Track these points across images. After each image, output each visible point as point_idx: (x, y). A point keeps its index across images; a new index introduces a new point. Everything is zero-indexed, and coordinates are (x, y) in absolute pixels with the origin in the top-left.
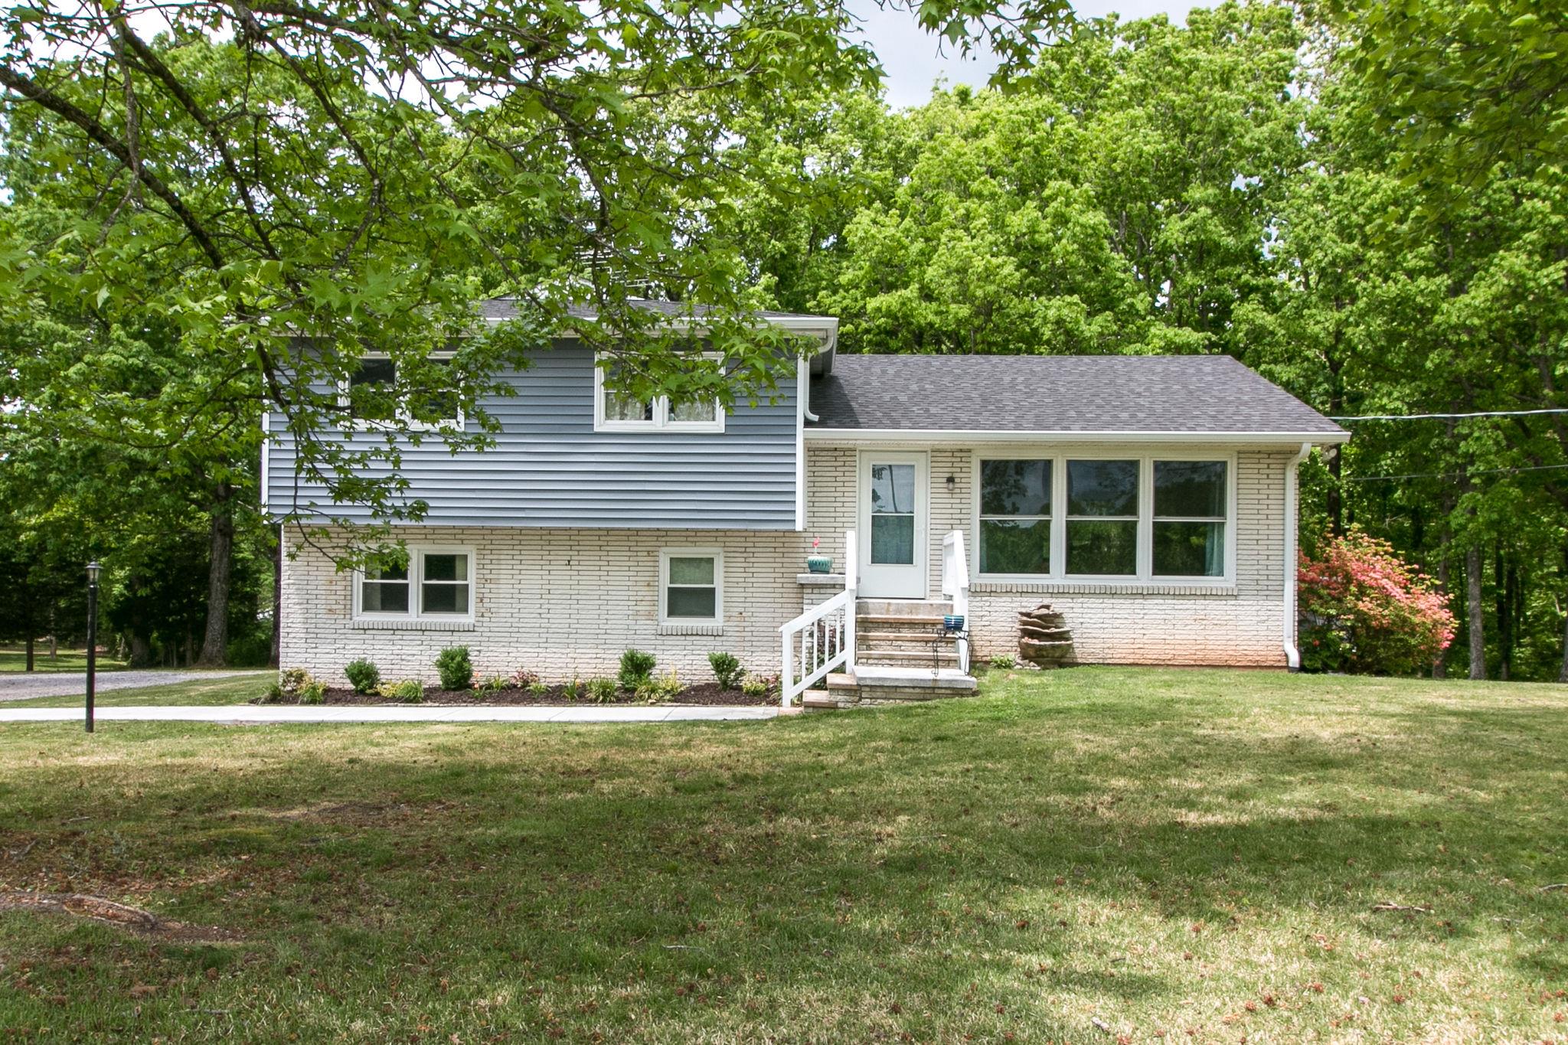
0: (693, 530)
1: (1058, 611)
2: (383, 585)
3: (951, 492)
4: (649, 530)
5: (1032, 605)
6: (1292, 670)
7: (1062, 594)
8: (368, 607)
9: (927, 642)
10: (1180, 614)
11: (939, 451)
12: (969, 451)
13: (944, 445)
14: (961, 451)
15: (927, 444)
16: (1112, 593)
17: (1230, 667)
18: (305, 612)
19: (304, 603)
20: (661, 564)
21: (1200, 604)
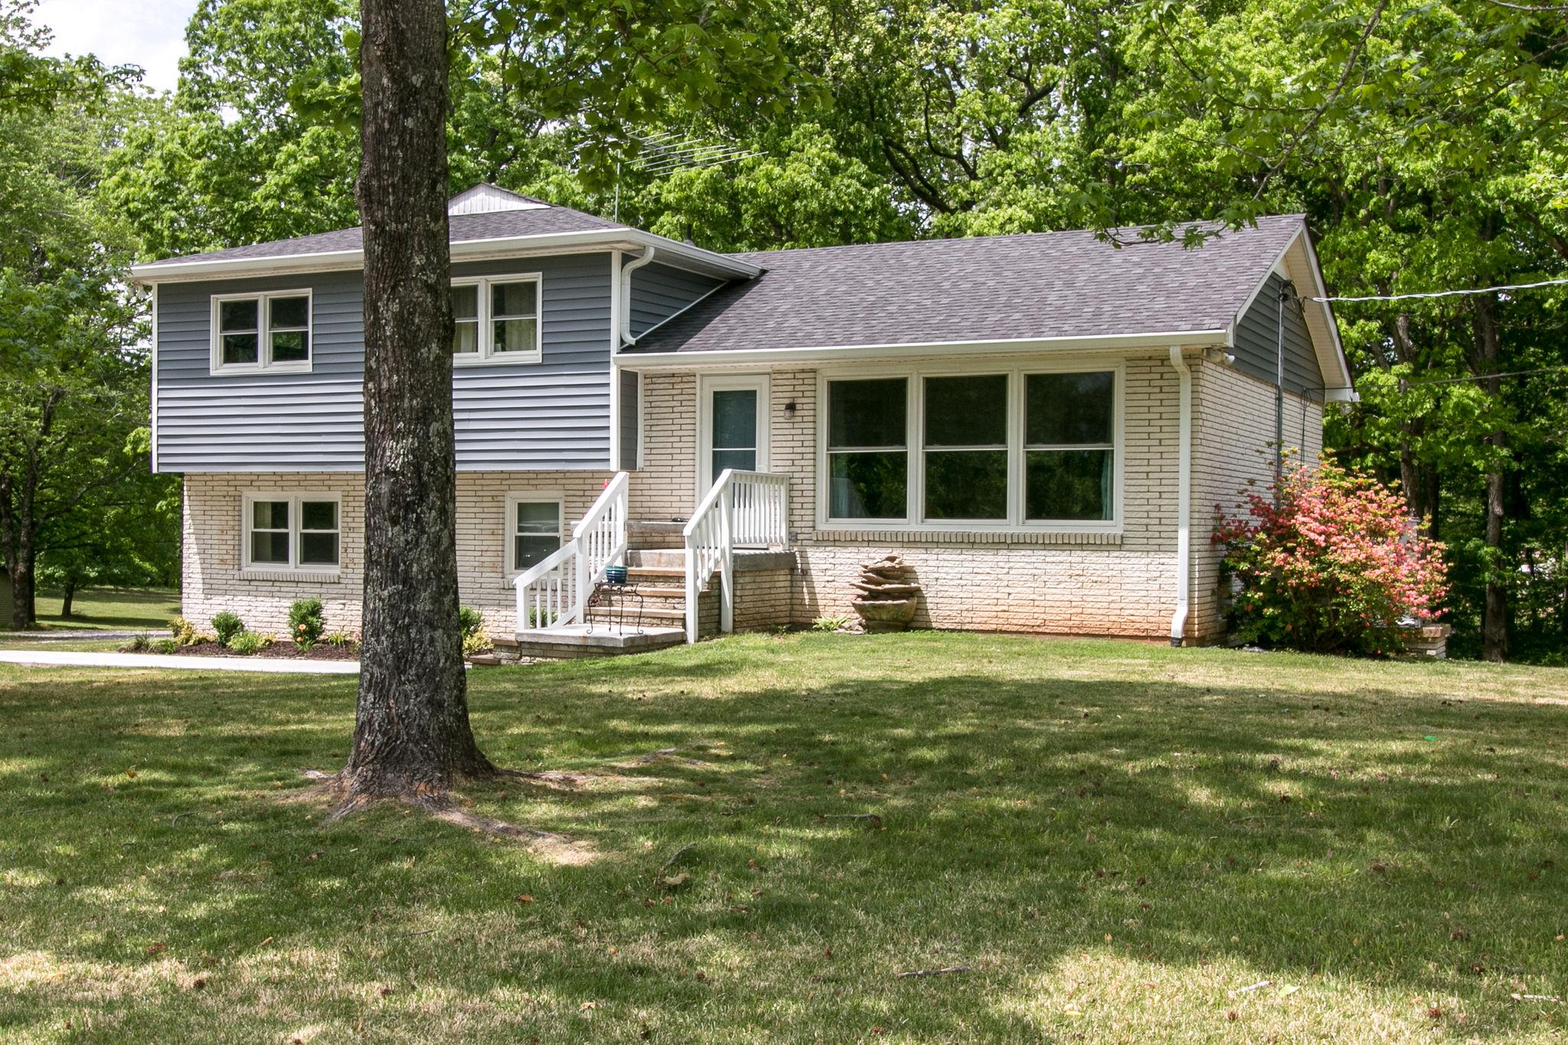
0: (534, 472)
1: (906, 563)
2: (273, 534)
3: (791, 420)
4: (493, 472)
5: (877, 557)
6: (1177, 642)
7: (912, 542)
8: (257, 557)
9: (666, 598)
10: (1052, 569)
11: (780, 372)
12: (814, 371)
13: (784, 365)
14: (803, 371)
15: (766, 366)
16: (971, 543)
17: (1113, 636)
18: (203, 562)
19: (202, 552)
20: (508, 510)
21: (1077, 556)
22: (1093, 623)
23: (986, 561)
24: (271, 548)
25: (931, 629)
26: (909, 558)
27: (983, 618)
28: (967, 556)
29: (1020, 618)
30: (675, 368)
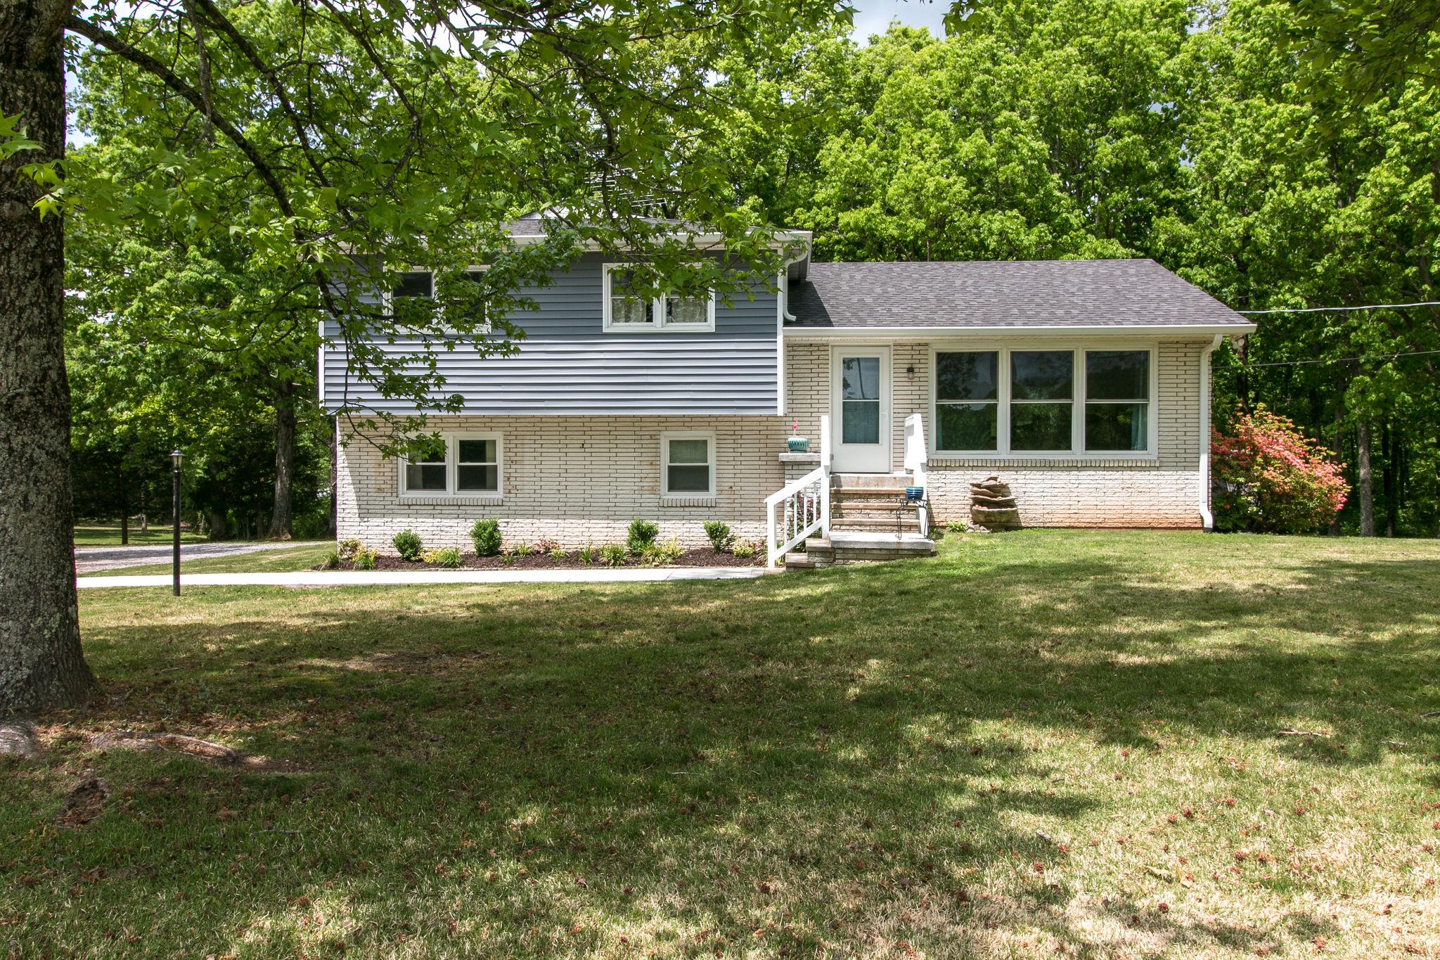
0: (689, 416)
1: (1004, 482)
2: (424, 467)
3: (911, 380)
4: (651, 417)
5: (982, 477)
6: (1206, 530)
7: (1007, 467)
8: (411, 486)
9: (891, 510)
10: (1110, 484)
11: (900, 345)
12: (926, 345)
13: (905, 340)
14: (919, 345)
15: (890, 340)
16: (1050, 466)
17: (1153, 528)
18: (358, 491)
19: (357, 483)
20: (662, 446)
21: (1127, 474)
22: (1139, 520)
23: (1062, 478)
24: (432, 478)
25: (1022, 528)
26: (1004, 477)
27: (1059, 518)
28: (1048, 474)
29: (1087, 518)
30: (812, 340)
